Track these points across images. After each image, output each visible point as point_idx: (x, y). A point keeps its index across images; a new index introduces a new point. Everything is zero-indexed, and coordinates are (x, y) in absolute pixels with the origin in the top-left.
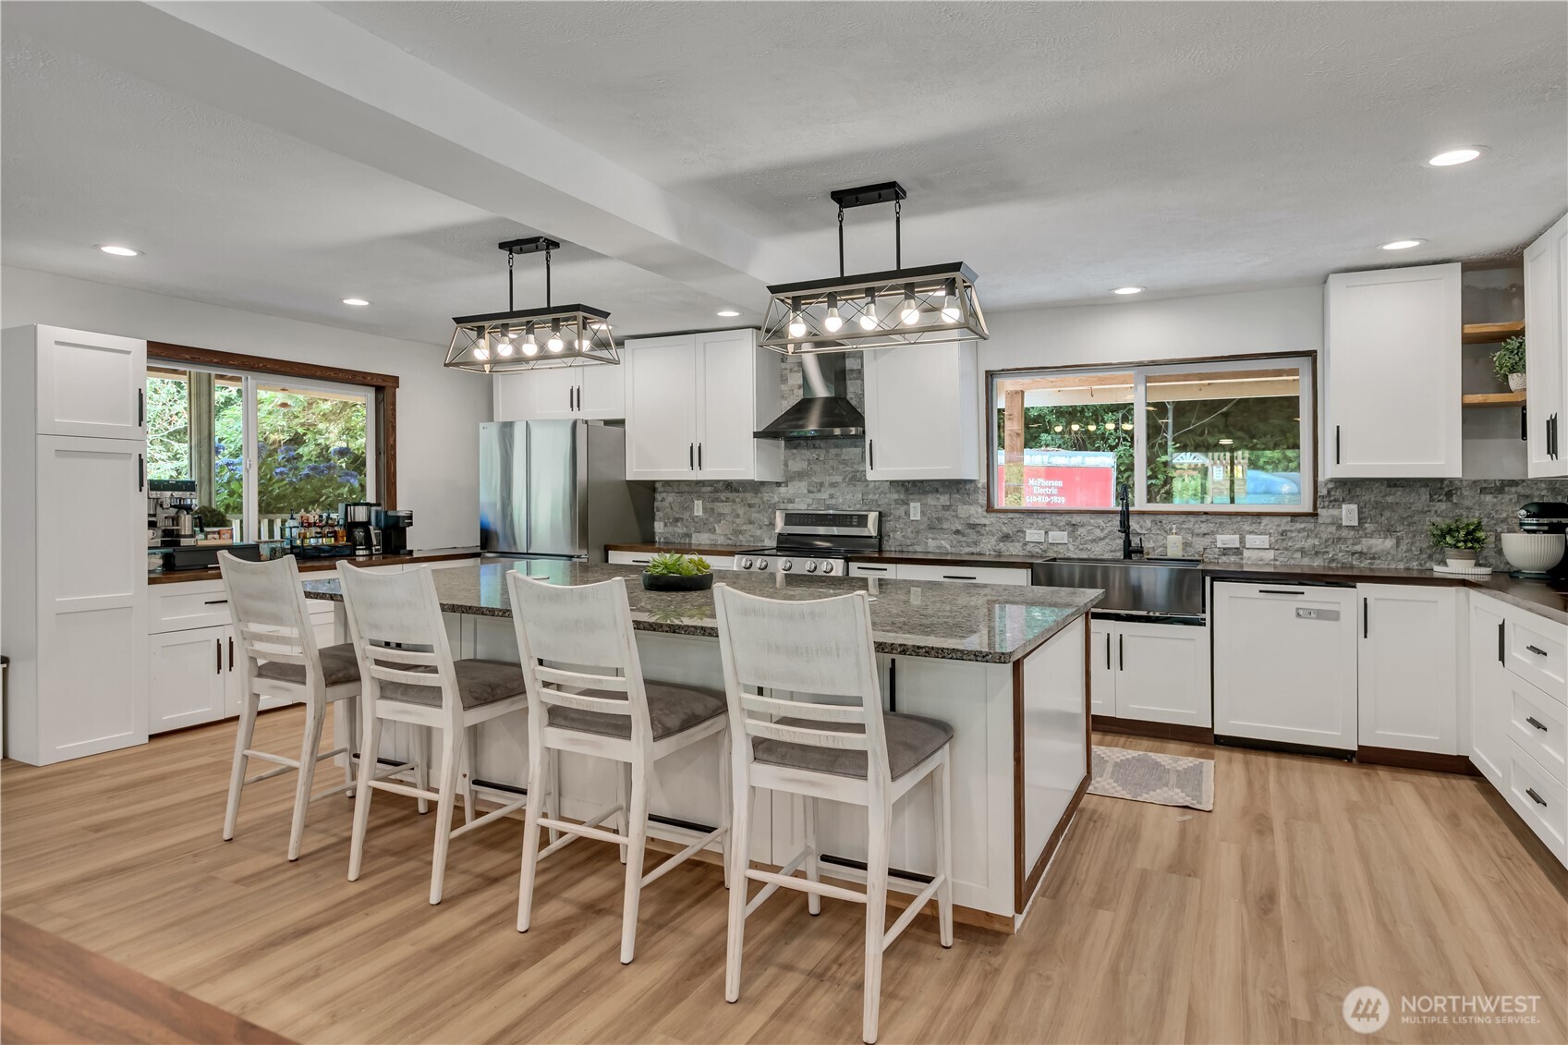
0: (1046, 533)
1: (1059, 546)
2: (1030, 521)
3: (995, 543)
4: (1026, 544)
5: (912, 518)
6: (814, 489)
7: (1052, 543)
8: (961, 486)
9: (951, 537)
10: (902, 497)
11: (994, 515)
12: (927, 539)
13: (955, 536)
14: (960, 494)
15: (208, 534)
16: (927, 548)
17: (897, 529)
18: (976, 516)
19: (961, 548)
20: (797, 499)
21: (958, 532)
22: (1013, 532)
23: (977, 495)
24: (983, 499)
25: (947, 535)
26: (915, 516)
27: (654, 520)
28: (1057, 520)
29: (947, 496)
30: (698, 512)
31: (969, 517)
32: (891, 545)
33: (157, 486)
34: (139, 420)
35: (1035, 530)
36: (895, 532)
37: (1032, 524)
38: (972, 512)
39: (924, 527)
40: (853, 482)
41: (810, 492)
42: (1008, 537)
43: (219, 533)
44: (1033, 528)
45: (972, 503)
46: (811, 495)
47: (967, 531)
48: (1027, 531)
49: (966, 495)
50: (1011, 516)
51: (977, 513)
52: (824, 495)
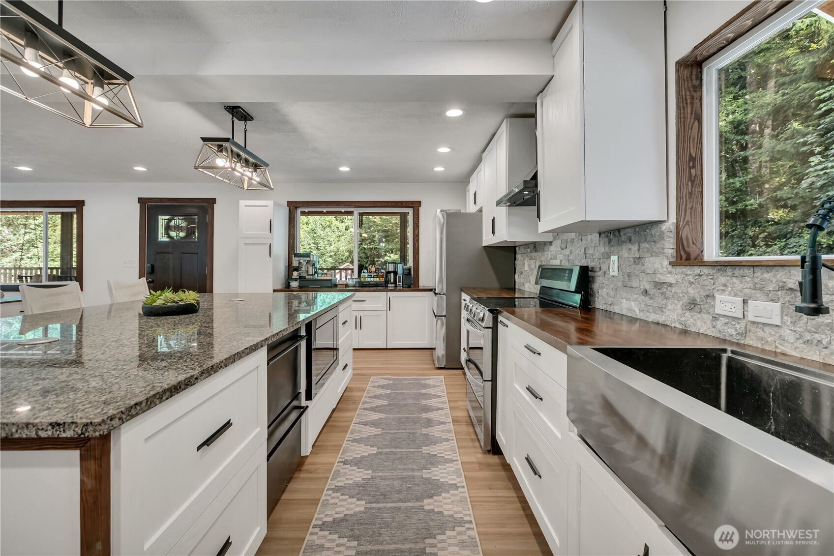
0: (745, 302)
1: (767, 329)
2: (722, 280)
3: (680, 311)
4: (715, 318)
5: (612, 274)
6: (563, 246)
7: (754, 323)
8: (648, 231)
9: (640, 299)
10: (607, 249)
11: (679, 269)
12: (622, 299)
13: (643, 297)
14: (648, 242)
15: (323, 274)
16: (622, 310)
17: (604, 285)
18: (661, 271)
19: (648, 314)
20: (557, 256)
21: (646, 292)
22: (701, 298)
23: (662, 242)
24: (669, 246)
25: (637, 296)
26: (614, 271)
27: (515, 273)
28: (763, 280)
29: (637, 246)
30: (526, 268)
31: (654, 273)
32: (600, 302)
33: (297, 255)
34: (270, 230)
35: (729, 295)
36: (603, 288)
37: (725, 285)
38: (657, 266)
39: (620, 284)
40: (580, 237)
41: (562, 249)
42: (695, 305)
43: (326, 274)
44: (727, 293)
45: (660, 253)
46: (563, 251)
47: (652, 292)
48: (718, 297)
49: (655, 242)
50: (698, 272)
51: (662, 268)
52: (567, 252)
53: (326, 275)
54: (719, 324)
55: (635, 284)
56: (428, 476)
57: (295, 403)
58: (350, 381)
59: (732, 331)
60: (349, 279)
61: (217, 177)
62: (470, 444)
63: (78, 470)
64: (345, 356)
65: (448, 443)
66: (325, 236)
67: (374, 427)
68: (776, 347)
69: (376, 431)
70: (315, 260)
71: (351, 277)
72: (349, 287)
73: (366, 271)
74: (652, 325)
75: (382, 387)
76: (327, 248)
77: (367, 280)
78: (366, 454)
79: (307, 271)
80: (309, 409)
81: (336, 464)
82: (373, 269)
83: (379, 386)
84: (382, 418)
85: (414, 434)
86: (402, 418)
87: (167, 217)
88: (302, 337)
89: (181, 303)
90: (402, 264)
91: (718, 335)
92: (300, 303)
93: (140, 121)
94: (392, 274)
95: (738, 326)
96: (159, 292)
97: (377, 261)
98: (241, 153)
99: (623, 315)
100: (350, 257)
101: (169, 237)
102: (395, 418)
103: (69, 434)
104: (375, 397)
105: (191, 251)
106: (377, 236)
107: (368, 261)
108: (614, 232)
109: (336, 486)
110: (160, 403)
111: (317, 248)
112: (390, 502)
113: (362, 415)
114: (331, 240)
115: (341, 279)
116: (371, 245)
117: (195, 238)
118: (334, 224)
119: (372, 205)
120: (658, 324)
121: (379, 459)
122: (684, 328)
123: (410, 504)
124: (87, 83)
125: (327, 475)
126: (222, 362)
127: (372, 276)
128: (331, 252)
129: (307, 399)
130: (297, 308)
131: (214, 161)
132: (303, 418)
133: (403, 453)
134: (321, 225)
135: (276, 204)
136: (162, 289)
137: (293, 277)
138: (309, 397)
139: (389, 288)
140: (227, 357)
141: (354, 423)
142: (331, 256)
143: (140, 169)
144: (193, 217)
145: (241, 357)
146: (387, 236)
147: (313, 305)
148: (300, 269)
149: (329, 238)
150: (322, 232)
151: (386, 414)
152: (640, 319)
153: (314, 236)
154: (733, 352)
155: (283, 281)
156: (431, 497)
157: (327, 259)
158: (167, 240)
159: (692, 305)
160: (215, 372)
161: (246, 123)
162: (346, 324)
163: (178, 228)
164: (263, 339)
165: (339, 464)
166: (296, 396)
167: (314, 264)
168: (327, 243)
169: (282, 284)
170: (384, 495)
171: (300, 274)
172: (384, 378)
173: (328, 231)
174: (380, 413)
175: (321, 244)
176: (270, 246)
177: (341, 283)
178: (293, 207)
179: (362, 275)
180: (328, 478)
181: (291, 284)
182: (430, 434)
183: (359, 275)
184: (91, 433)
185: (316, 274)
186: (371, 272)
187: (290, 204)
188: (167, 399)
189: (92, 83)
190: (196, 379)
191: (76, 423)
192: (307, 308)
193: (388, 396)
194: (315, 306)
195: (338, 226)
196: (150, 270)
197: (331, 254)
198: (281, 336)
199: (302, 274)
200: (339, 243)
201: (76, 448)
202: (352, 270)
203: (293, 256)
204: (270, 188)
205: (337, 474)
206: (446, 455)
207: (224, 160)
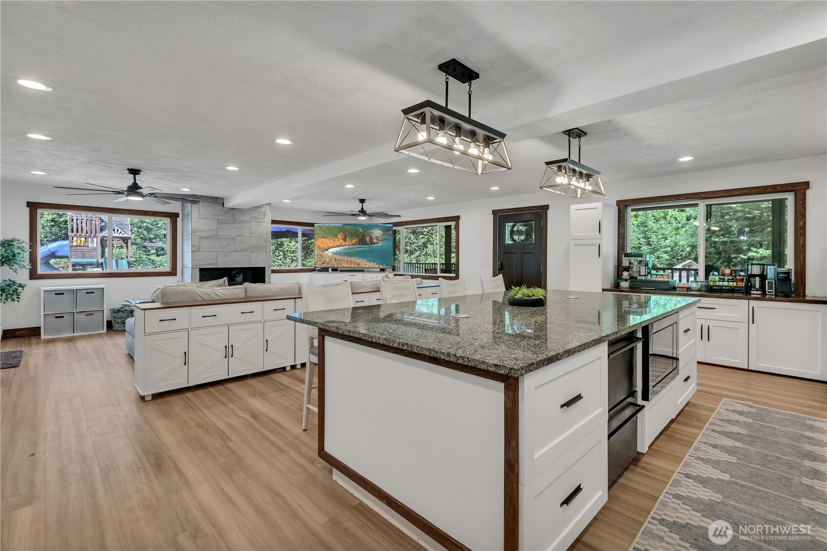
15: (657, 275)
33: (627, 255)
34: (600, 231)
43: (662, 275)
53: (661, 277)
57: (630, 400)
58: (693, 396)
60: (692, 281)
61: (556, 192)
63: (503, 395)
64: (687, 367)
66: (659, 229)
67: (725, 453)
69: (728, 458)
70: (648, 259)
71: (695, 279)
72: (692, 291)
73: (716, 273)
75: (740, 413)
76: (661, 242)
77: (717, 283)
78: (716, 477)
79: (639, 271)
80: (646, 409)
81: (676, 473)
82: (728, 271)
83: (734, 411)
84: (738, 447)
86: (769, 456)
87: (512, 224)
88: (638, 339)
89: (533, 298)
90: (774, 265)
92: (630, 304)
93: (510, 165)
94: (758, 279)
96: (518, 288)
97: (736, 258)
98: (577, 168)
100: (693, 252)
101: (513, 240)
102: (758, 453)
103: (502, 372)
104: (729, 421)
105: (530, 252)
106: (735, 226)
107: (721, 257)
109: (676, 493)
110: (543, 367)
111: (649, 244)
113: (709, 436)
114: (666, 233)
115: (680, 281)
116: (725, 238)
117: (533, 240)
118: (670, 215)
119: (726, 194)
121: (732, 488)
124: (480, 146)
125: (666, 480)
126: (576, 348)
127: (726, 280)
128: (666, 247)
129: (643, 399)
130: (627, 309)
131: (554, 180)
132: (639, 415)
134: (654, 216)
135: (605, 205)
136: (520, 286)
137: (623, 277)
138: (645, 397)
139: (752, 296)
140: (579, 344)
141: (698, 441)
142: (666, 252)
143: (495, 188)
144: (531, 222)
145: (589, 347)
146: (753, 225)
147: (646, 308)
148: (630, 269)
149: (663, 232)
150: (654, 225)
151: (744, 444)
153: (644, 230)
155: (613, 281)
157: (661, 256)
158: (511, 242)
160: (572, 354)
161: (580, 140)
162: (689, 332)
163: (520, 233)
164: (606, 335)
165: (679, 474)
166: (632, 393)
167: (647, 265)
168: (660, 237)
169: (612, 284)
171: (631, 274)
172: (742, 404)
173: (663, 222)
174: (735, 440)
175: (654, 239)
176: (599, 246)
177: (681, 285)
178: (623, 206)
179: (711, 277)
180: (667, 483)
181: (620, 284)
183: (707, 278)
184: (513, 374)
185: (649, 275)
186: (724, 275)
187: (619, 203)
188: (546, 365)
189: (482, 146)
190: (561, 356)
191: (506, 367)
192: (639, 310)
193: (749, 426)
194: (648, 309)
195: (676, 217)
196: (500, 267)
197: (666, 249)
198: (619, 335)
199: (633, 274)
200: (678, 237)
201: (502, 381)
202: (696, 270)
203: (623, 256)
204: (602, 194)
205: (677, 483)
207: (563, 178)
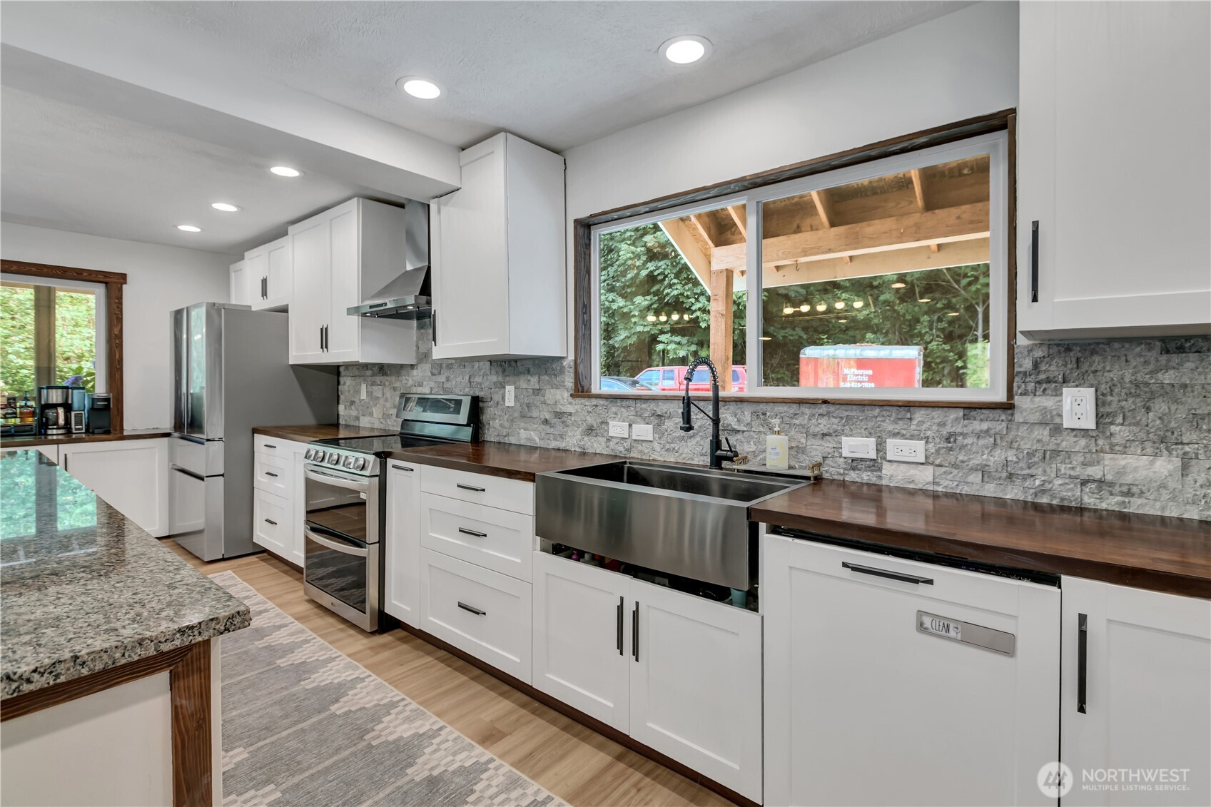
0: (630, 426)
1: (644, 444)
2: (614, 409)
3: (579, 437)
4: (609, 440)
5: (507, 404)
6: (435, 372)
7: (636, 440)
8: (549, 364)
9: (540, 428)
10: (500, 379)
11: (579, 401)
12: (520, 429)
13: (543, 426)
14: (548, 376)
16: (519, 440)
17: (496, 416)
18: (562, 402)
19: (549, 441)
20: (425, 383)
21: (546, 422)
22: (597, 424)
23: (563, 376)
24: (569, 381)
25: (537, 426)
26: (510, 401)
27: (338, 403)
28: (642, 409)
29: (537, 378)
30: (364, 396)
31: (555, 403)
32: (490, 435)
35: (619, 421)
36: (494, 419)
37: (616, 414)
38: (558, 397)
39: (517, 414)
40: (463, 363)
41: (433, 374)
42: (592, 430)
44: (617, 419)
45: (561, 386)
46: (434, 377)
47: (554, 421)
48: (611, 423)
49: (555, 375)
50: (595, 403)
51: (563, 399)
52: (442, 378)
54: (612, 444)
55: (535, 414)
56: (314, 685)
59: (621, 449)
62: (341, 635)
65: (310, 644)
68: (650, 456)
74: (553, 452)
85: (246, 652)
91: (611, 453)
94: (59, 409)
95: (625, 444)
99: (520, 445)
108: (509, 362)
112: (283, 731)
120: (559, 449)
122: (582, 450)
123: (314, 720)
133: (251, 678)
139: (52, 437)
152: (540, 447)
154: (630, 463)
156: (337, 701)
159: (590, 430)
170: (267, 728)
182: (273, 644)
206: (320, 656)
